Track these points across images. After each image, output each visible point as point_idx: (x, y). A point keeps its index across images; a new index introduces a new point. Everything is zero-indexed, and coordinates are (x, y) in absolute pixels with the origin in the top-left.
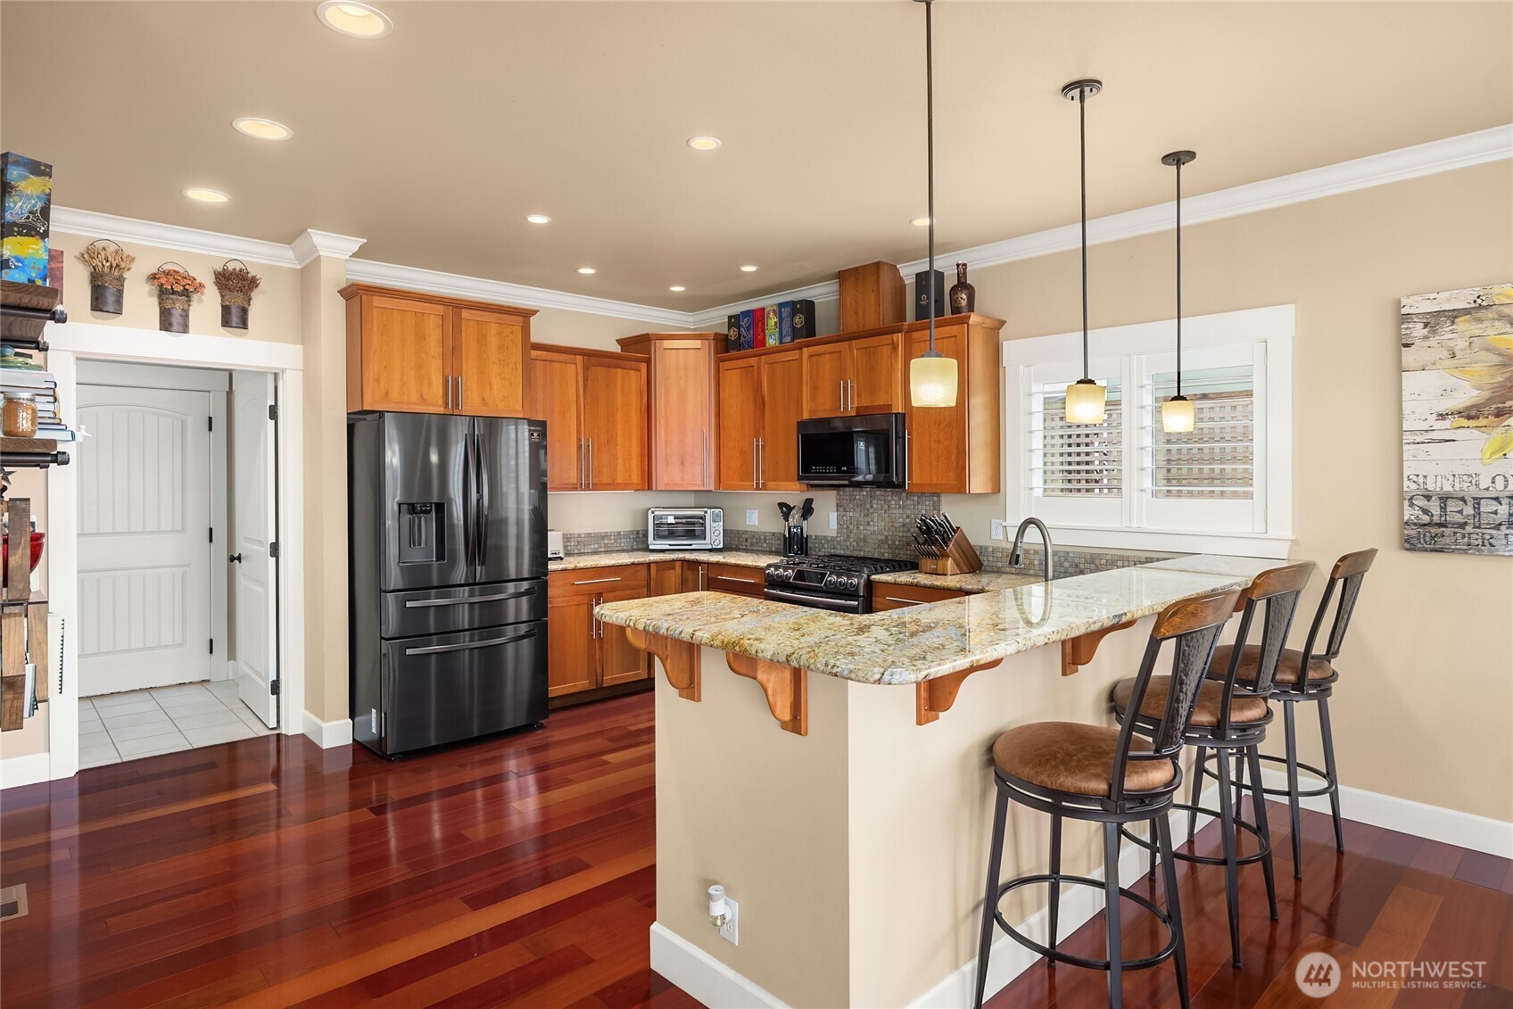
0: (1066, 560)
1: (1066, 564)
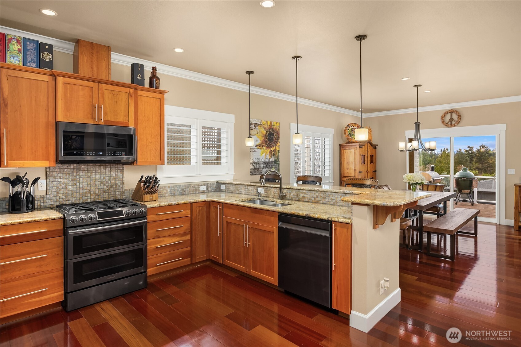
0: (180, 188)
1: (180, 190)
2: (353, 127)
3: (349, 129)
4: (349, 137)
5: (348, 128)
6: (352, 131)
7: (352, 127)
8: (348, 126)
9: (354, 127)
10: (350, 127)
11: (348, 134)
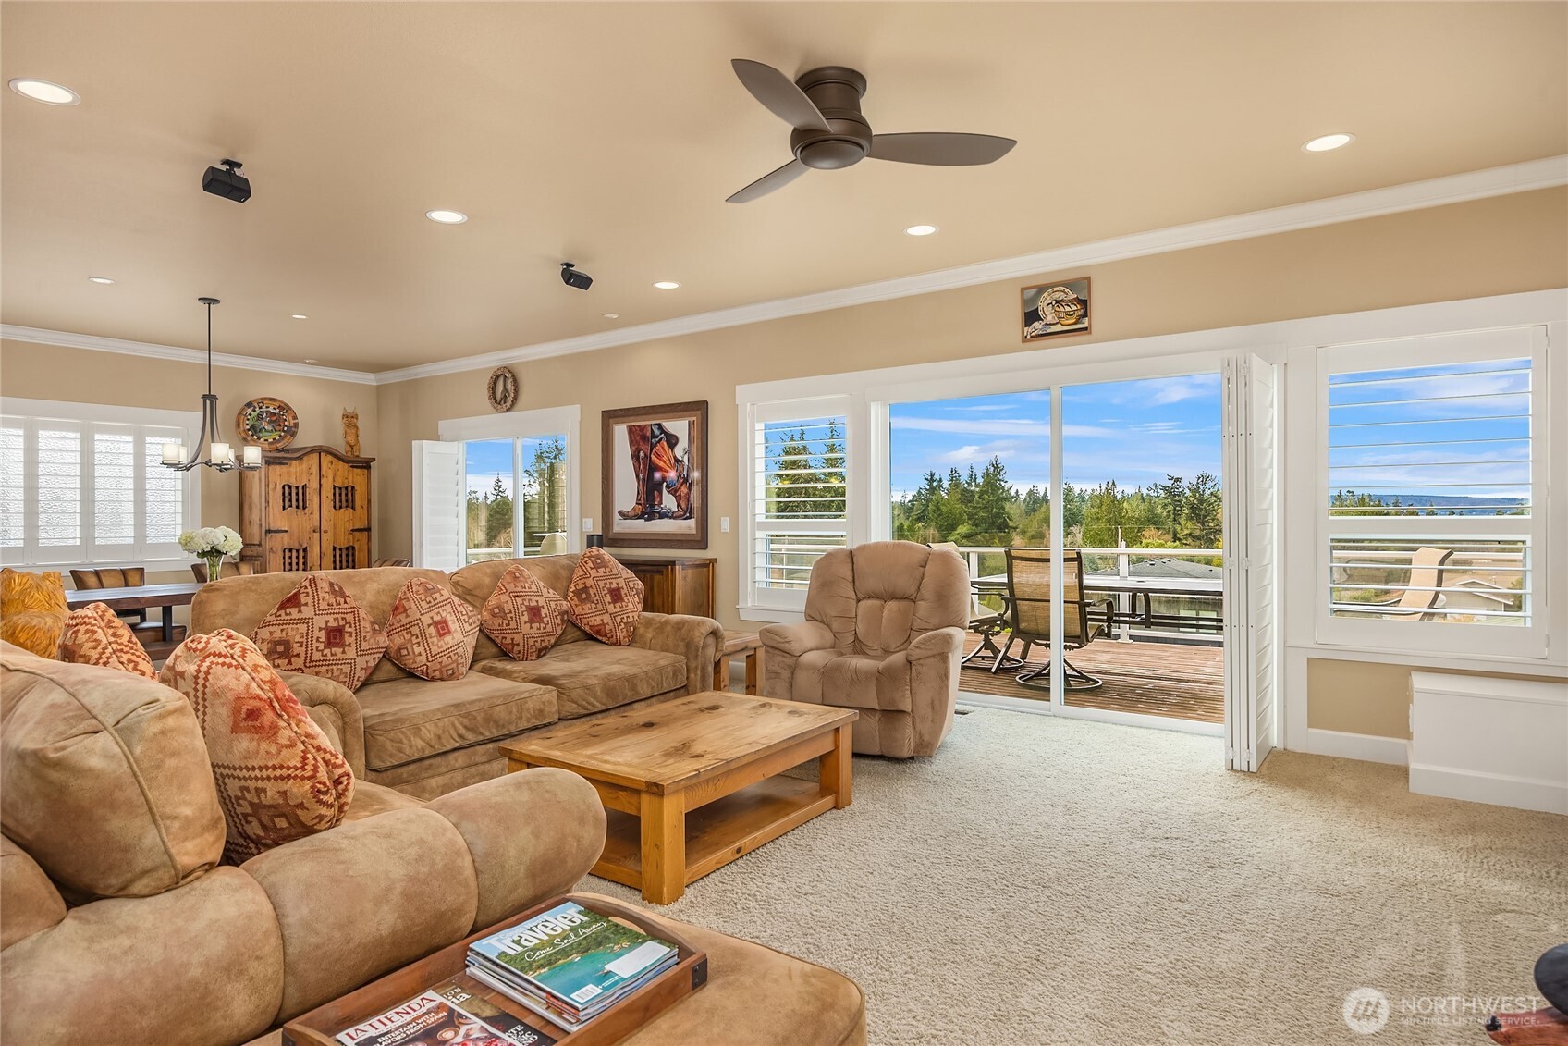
2: (264, 409)
3: (250, 415)
4: (248, 435)
5: (249, 411)
6: (262, 418)
7: (260, 408)
8: (249, 405)
9: (267, 407)
10: (255, 407)
11: (248, 427)
